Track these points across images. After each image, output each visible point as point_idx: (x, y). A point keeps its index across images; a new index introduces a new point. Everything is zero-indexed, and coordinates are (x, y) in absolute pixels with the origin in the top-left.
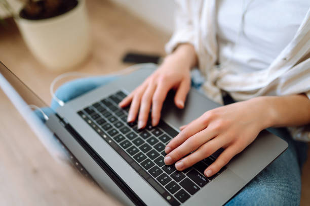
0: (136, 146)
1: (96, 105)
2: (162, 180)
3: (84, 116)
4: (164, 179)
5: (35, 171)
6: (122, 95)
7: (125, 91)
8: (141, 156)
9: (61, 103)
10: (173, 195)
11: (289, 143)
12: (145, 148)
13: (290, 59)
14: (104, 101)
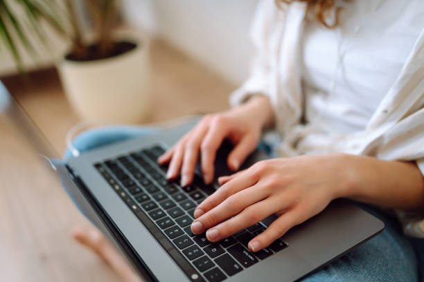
0: (162, 209)
1: (123, 159)
2: (190, 254)
3: (102, 169)
4: (193, 252)
5: (44, 258)
6: (160, 150)
7: (164, 145)
8: (168, 222)
9: (76, 153)
10: (202, 274)
11: (385, 223)
12: (175, 213)
13: (393, 112)
14: (133, 155)
